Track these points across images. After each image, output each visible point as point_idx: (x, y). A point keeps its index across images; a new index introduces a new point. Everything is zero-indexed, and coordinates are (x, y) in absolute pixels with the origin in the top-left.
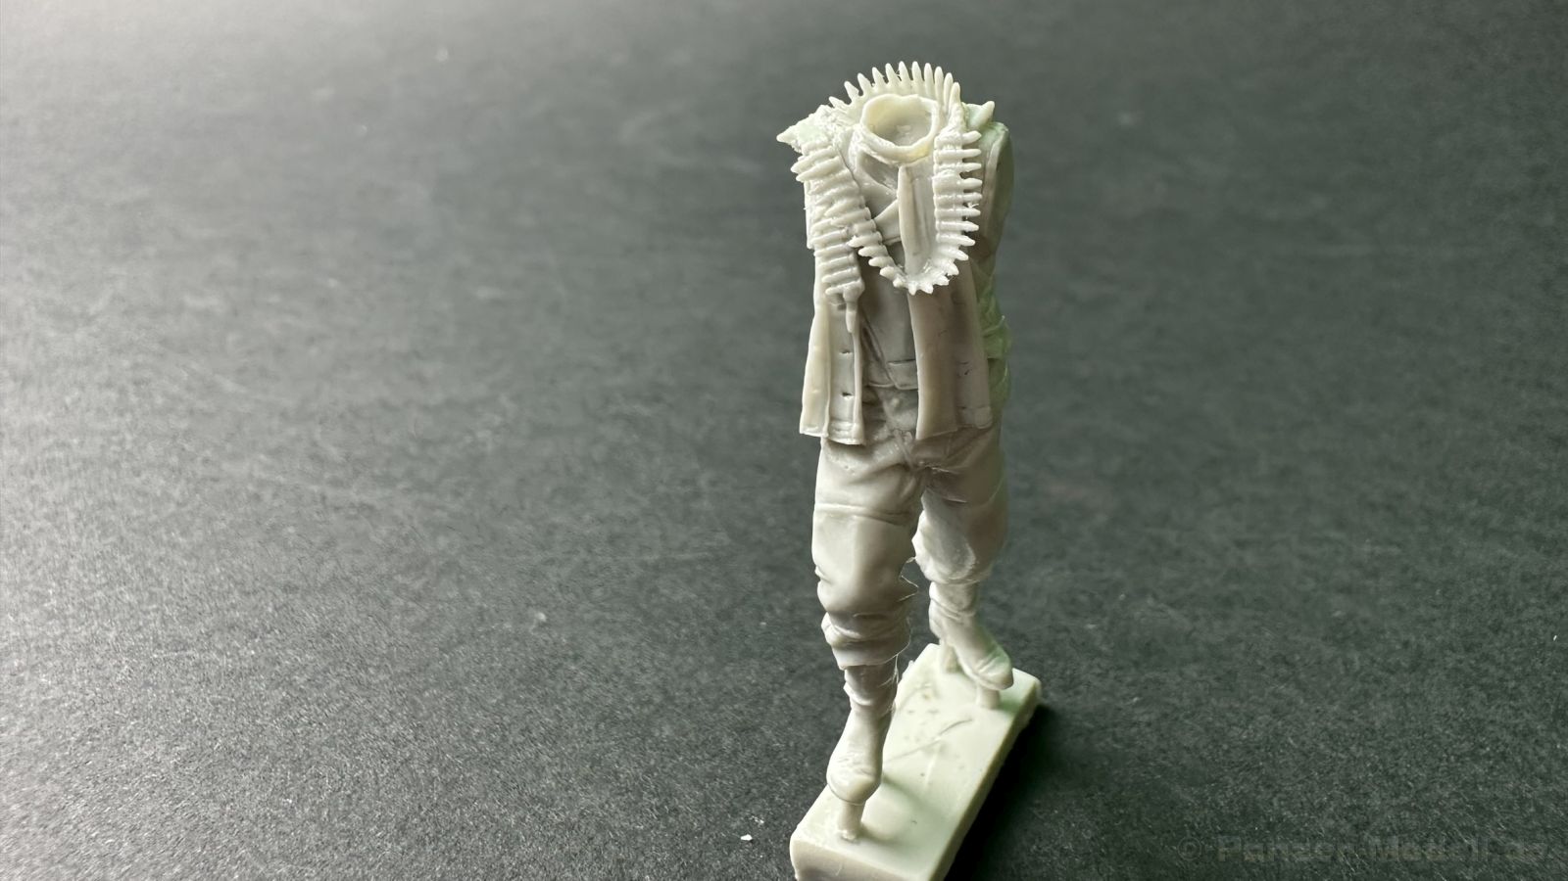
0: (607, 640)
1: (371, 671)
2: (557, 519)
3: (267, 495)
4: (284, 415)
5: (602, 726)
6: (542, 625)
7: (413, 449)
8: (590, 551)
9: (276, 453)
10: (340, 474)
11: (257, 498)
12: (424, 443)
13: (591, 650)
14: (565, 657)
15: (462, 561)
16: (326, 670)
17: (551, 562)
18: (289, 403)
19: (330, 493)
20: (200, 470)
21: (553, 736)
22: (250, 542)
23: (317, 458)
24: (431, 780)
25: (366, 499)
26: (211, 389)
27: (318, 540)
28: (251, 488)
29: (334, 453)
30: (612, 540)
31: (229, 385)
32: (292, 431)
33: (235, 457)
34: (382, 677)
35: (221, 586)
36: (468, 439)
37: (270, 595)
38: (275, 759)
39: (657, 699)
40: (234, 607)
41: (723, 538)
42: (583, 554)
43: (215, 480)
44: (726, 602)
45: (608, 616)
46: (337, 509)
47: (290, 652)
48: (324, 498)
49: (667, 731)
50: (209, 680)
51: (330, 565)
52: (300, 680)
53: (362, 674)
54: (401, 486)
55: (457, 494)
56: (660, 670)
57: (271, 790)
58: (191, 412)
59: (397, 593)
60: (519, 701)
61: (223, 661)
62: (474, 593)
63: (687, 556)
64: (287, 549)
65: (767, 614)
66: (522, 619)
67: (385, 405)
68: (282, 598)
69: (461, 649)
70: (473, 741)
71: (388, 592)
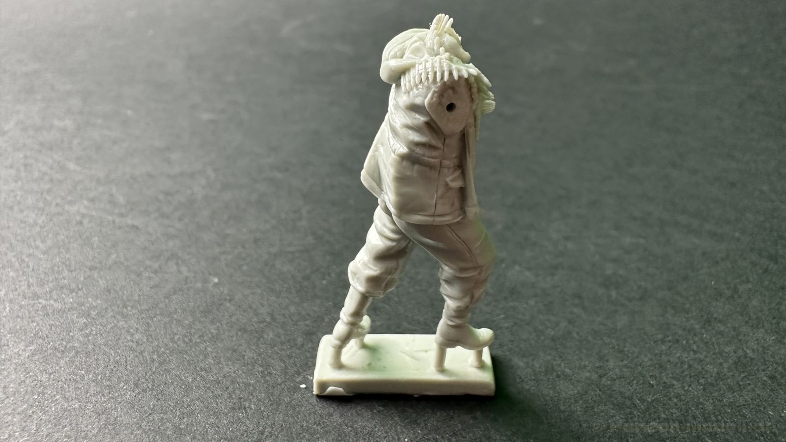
0: (247, 292)
1: (129, 308)
2: (229, 231)
3: (85, 222)
4: (98, 181)
5: (240, 333)
6: (215, 285)
7: (161, 197)
8: (243, 247)
9: (92, 200)
10: (123, 210)
11: (81, 223)
12: (167, 194)
13: (238, 297)
14: (225, 300)
15: (180, 254)
16: (107, 308)
17: (223, 253)
18: (101, 174)
19: (117, 220)
20: (54, 209)
21: (215, 339)
22: (76, 245)
23: (113, 202)
24: (153, 361)
25: (136, 223)
26: (63, 168)
27: (109, 244)
28: (78, 218)
29: (121, 200)
30: (256, 241)
31: (72, 166)
32: (101, 189)
33: (71, 203)
34: (134, 311)
35: (59, 267)
36: (189, 192)
37: (83, 272)
38: (77, 352)
39: (268, 319)
40: (64, 278)
41: (311, 240)
42: (240, 249)
43: (61, 214)
44: (308, 271)
45: (249, 279)
47: (90, 299)
48: (114, 223)
49: (271, 335)
50: (48, 314)
51: (114, 256)
52: (93, 313)
53: (125, 310)
54: (152, 216)
55: (180, 219)
56: (271, 305)
57: (74, 367)
58: (52, 180)
59: (146, 269)
60: (200, 322)
61: (56, 305)
62: (184, 269)
63: (291, 249)
64: (92, 248)
65: (327, 277)
66: (205, 281)
67: (150, 176)
68: (88, 273)
69: (174, 297)
70: (176, 342)
71: (142, 269)
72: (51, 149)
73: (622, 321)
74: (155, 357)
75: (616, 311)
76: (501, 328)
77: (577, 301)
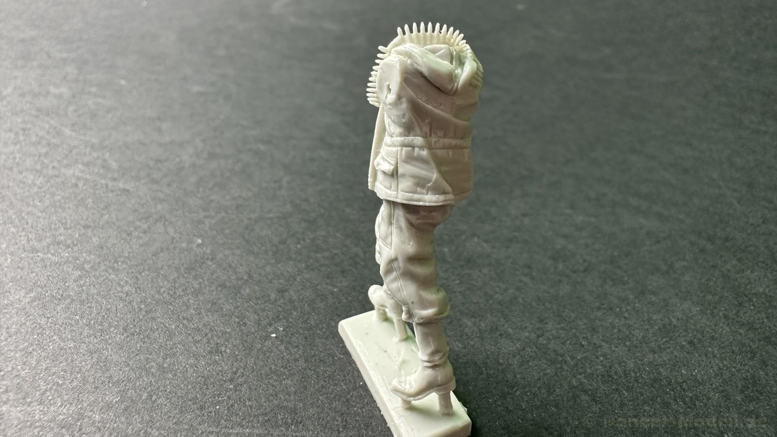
0: (227, 252)
1: (120, 263)
2: (213, 197)
3: (81, 184)
4: (92, 147)
5: (219, 288)
6: (199, 245)
7: (152, 164)
8: (226, 212)
9: (87, 165)
10: (116, 175)
11: (76, 185)
12: (158, 161)
13: (220, 256)
14: (207, 259)
15: (167, 216)
16: (100, 263)
17: (208, 217)
18: (95, 141)
19: (110, 184)
20: (51, 172)
21: (197, 293)
22: (71, 205)
23: (105, 166)
24: (141, 310)
25: (127, 187)
26: (58, 133)
27: (102, 206)
28: (73, 181)
29: (114, 165)
30: (238, 207)
31: (67, 132)
32: (95, 154)
33: (68, 166)
34: (124, 266)
35: (55, 225)
36: (178, 160)
37: (77, 230)
38: (72, 300)
39: (246, 277)
40: (60, 235)
41: (289, 208)
42: (223, 214)
43: (57, 176)
44: (285, 236)
45: (230, 241)
46: (112, 191)
47: (84, 255)
48: (107, 186)
49: (247, 291)
50: (46, 266)
51: (107, 217)
52: (87, 267)
53: (116, 265)
54: (143, 181)
55: (169, 185)
56: (249, 265)
57: (69, 312)
58: (49, 144)
59: (136, 229)
60: (184, 277)
62: (171, 231)
63: (270, 215)
64: (87, 208)
65: (302, 242)
66: (190, 242)
67: (142, 144)
68: (83, 231)
69: (161, 255)
70: (161, 294)
71: (132, 229)
72: (48, 115)
73: (565, 289)
74: (143, 306)
75: (560, 281)
76: (455, 292)
77: (526, 271)
